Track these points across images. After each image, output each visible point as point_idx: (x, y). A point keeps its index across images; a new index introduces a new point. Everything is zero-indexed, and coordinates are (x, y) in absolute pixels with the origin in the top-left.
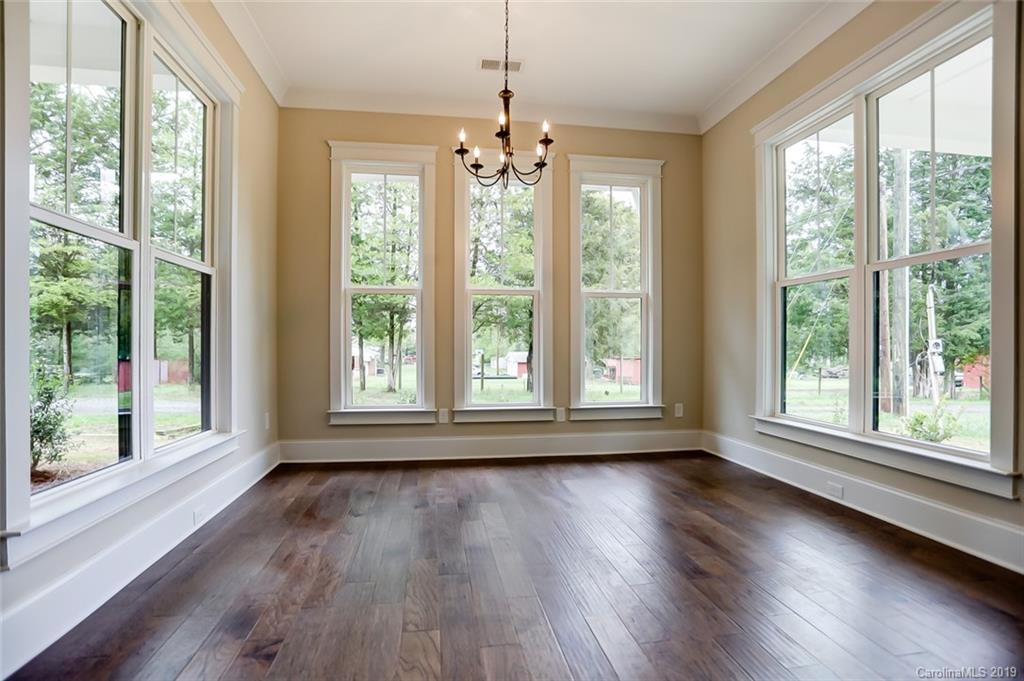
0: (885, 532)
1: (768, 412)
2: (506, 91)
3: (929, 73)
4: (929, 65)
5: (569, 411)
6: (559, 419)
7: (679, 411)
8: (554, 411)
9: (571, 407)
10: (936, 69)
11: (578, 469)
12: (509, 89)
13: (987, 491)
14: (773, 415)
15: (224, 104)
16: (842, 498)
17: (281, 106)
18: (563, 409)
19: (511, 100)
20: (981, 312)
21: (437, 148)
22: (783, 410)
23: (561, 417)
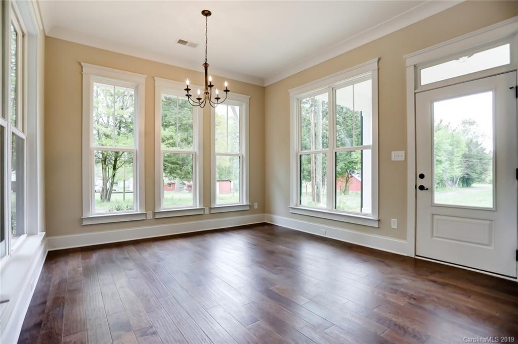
0: (342, 244)
1: (295, 204)
2: (206, 64)
3: (352, 86)
4: (353, 83)
5: (210, 208)
6: (206, 213)
7: (256, 206)
8: (204, 209)
9: (212, 207)
10: (355, 85)
11: (219, 235)
12: (207, 63)
13: (372, 226)
14: (297, 206)
15: (30, 35)
16: (326, 235)
17: (47, 35)
18: (208, 208)
19: (208, 68)
20: (341, 161)
21: (146, 76)
22: (300, 204)
23: (207, 212)
